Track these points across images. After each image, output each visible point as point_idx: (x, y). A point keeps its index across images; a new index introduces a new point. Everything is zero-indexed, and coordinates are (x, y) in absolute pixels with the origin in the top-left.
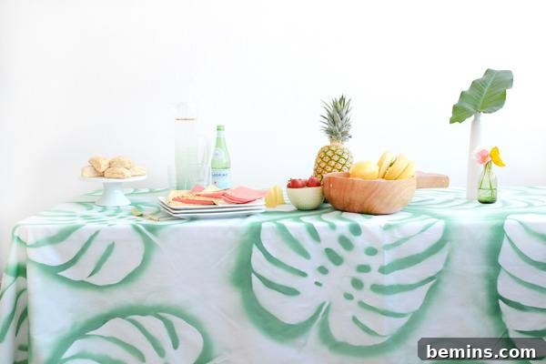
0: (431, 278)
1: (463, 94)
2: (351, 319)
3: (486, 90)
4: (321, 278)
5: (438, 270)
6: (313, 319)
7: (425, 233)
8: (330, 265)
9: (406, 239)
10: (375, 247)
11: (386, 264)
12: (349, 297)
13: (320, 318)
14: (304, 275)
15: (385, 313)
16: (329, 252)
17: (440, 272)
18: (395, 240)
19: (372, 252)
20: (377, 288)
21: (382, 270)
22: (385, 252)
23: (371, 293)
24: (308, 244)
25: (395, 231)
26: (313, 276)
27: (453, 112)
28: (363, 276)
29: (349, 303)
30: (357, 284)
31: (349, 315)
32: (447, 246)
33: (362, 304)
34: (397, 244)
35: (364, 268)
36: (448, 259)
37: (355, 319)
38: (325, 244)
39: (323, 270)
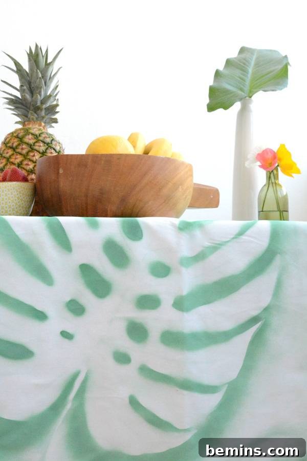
0: (254, 320)
1: (218, 74)
2: (127, 401)
3: (250, 70)
4: (71, 323)
5: (265, 305)
6: (56, 408)
7: (244, 237)
8: (88, 298)
9: (215, 248)
10: (166, 261)
11: (185, 291)
12: (122, 358)
13: (69, 406)
14: (41, 316)
15: (187, 385)
16: (86, 271)
17: (266, 309)
18: (199, 250)
19: (161, 270)
20: (173, 339)
21: (180, 304)
22: (184, 270)
23: (162, 349)
24: (50, 253)
25: (198, 233)
26: (58, 320)
27: (210, 96)
28: (147, 317)
29: (124, 369)
30: (137, 331)
31: (124, 393)
32: (277, 261)
33: (146, 371)
34: (200, 257)
35: (148, 302)
36: (279, 285)
37: (134, 402)
38: (79, 257)
39: (76, 308)
